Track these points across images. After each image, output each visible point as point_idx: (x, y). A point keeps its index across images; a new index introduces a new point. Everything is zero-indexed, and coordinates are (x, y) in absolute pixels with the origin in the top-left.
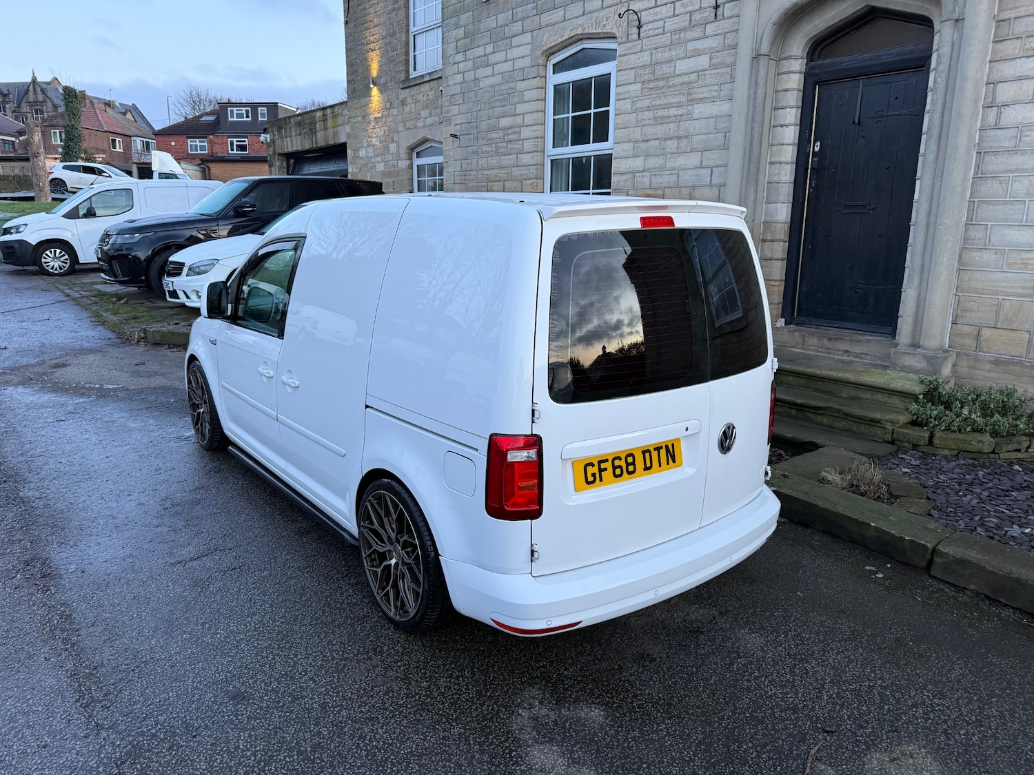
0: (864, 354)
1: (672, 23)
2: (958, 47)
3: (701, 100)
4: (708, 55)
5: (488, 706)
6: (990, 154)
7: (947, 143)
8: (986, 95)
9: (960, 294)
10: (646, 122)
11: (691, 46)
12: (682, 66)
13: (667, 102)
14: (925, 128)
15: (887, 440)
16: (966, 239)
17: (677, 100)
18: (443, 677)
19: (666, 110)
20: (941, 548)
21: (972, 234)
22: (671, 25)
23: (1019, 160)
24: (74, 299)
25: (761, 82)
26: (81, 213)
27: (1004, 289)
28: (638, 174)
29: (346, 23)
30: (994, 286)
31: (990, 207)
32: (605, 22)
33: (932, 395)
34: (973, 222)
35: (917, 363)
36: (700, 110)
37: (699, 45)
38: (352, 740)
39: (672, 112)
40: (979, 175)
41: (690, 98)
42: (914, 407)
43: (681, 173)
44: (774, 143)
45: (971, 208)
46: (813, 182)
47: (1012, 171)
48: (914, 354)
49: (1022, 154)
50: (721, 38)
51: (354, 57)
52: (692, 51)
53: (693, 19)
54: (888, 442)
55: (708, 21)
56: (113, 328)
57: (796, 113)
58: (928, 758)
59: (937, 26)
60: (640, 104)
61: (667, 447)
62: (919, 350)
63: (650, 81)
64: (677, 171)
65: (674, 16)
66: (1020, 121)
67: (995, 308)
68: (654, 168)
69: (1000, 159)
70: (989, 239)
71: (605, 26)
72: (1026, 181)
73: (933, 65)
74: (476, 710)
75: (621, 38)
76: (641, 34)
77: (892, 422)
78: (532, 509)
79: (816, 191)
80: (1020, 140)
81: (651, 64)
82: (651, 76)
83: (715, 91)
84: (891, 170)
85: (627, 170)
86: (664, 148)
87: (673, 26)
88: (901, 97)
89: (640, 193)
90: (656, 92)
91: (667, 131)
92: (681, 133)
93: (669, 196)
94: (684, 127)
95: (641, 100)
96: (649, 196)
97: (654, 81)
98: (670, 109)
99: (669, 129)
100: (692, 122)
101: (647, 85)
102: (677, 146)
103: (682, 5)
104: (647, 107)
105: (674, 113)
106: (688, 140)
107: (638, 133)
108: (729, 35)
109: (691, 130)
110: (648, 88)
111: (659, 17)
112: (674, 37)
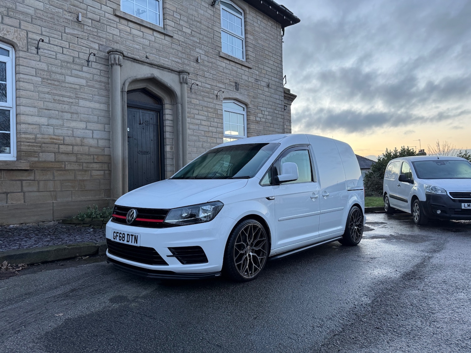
1: (62, 56)
3: (83, 99)
4: (86, 80)
10: (48, 100)
11: (74, 72)
12: (69, 79)
13: (62, 94)
17: (69, 94)
28: (44, 126)
36: (82, 103)
37: (80, 73)
39: (65, 99)
41: (77, 96)
43: (75, 130)
46: (129, 142)
50: (91, 75)
52: (76, 75)
53: (75, 60)
55: (84, 65)
60: (40, 89)
63: (48, 79)
64: (73, 129)
65: (63, 54)
68: (56, 125)
76: (39, 53)
79: (129, 145)
81: (48, 71)
82: (49, 77)
83: (90, 97)
84: (153, 141)
85: (34, 123)
86: (62, 116)
87: (63, 58)
88: (152, 119)
89: (46, 136)
90: (53, 86)
91: (63, 108)
92: (73, 111)
93: (68, 140)
94: (73, 109)
95: (42, 87)
96: (54, 139)
97: (51, 80)
98: (64, 98)
99: (65, 107)
100: (79, 107)
101: (46, 81)
102: (71, 117)
103: (68, 51)
104: (46, 92)
105: (67, 100)
106: (78, 115)
107: (41, 104)
108: (95, 76)
109: (79, 111)
110: (47, 82)
111: (52, 49)
112: (63, 64)
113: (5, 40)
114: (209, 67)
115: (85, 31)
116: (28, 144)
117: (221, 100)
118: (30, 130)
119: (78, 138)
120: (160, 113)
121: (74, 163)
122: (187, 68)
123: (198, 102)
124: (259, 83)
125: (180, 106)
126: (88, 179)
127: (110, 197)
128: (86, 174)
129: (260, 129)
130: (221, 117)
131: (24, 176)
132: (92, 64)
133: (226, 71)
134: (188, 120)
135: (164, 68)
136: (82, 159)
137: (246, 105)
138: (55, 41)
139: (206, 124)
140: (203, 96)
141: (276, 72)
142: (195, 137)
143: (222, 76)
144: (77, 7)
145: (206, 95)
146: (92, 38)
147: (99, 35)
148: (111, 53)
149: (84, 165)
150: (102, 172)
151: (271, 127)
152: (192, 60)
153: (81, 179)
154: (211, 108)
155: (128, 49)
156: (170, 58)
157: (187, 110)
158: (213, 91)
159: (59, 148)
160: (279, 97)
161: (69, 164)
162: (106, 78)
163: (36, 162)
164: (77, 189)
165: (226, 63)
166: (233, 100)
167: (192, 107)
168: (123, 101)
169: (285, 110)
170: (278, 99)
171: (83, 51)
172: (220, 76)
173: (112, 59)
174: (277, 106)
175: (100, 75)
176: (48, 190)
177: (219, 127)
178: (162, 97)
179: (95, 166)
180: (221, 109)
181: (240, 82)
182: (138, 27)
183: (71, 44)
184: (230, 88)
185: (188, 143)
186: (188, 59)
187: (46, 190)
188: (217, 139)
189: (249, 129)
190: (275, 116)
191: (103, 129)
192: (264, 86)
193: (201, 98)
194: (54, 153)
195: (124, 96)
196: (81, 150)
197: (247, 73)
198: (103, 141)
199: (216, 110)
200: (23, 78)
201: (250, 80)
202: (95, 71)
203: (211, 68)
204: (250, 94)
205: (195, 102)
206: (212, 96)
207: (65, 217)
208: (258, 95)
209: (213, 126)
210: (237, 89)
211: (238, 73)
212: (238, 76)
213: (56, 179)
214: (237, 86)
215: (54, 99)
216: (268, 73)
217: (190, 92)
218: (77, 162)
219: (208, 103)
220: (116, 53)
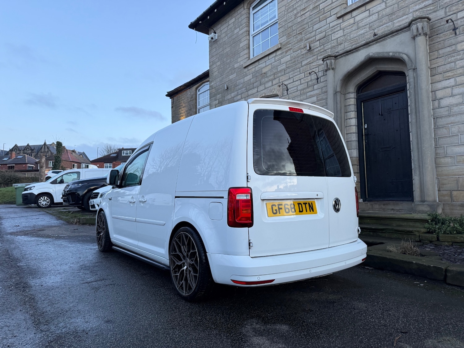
0: (400, 209)
2: (416, 78)
4: (316, 96)
5: (231, 325)
6: (439, 118)
7: (419, 115)
8: (432, 96)
9: (439, 177)
11: (309, 94)
14: (409, 112)
15: (417, 240)
16: (436, 154)
18: (208, 316)
20: (449, 268)
21: (438, 151)
22: (300, 88)
23: (452, 119)
24: (50, 213)
25: (338, 102)
26: (58, 182)
27: (458, 173)
29: (172, 107)
30: (454, 172)
31: (444, 139)
32: (273, 91)
33: (435, 219)
34: (438, 146)
35: (425, 208)
37: (312, 93)
38: (163, 335)
40: (436, 127)
42: (427, 225)
44: (347, 126)
45: (436, 140)
46: (366, 140)
47: (450, 124)
48: (423, 205)
49: (453, 116)
50: (320, 90)
51: (175, 119)
52: (309, 96)
53: (308, 84)
54: (418, 241)
55: (315, 84)
56: (65, 220)
57: (355, 114)
58: (457, 341)
59: (406, 74)
61: (309, 203)
62: (425, 203)
65: (301, 84)
66: (449, 104)
67: (456, 182)
69: (443, 119)
70: (446, 152)
71: (273, 92)
72: (456, 127)
73: (408, 88)
74: (225, 326)
75: (280, 95)
76: (288, 93)
77: (418, 231)
78: (248, 222)
79: (367, 144)
80: (450, 111)
84: (398, 131)
88: (397, 103)
103: (304, 80)
111: (295, 85)
112: (302, 92)
115: (315, 54)
132: (320, 79)
135: (385, 36)
138: (296, 78)
144: (310, 38)
146: (320, 56)
147: (326, 48)
155: (352, 42)
168: (336, 103)
182: (363, 9)
183: (306, 73)
195: (337, 98)
217: (454, 35)
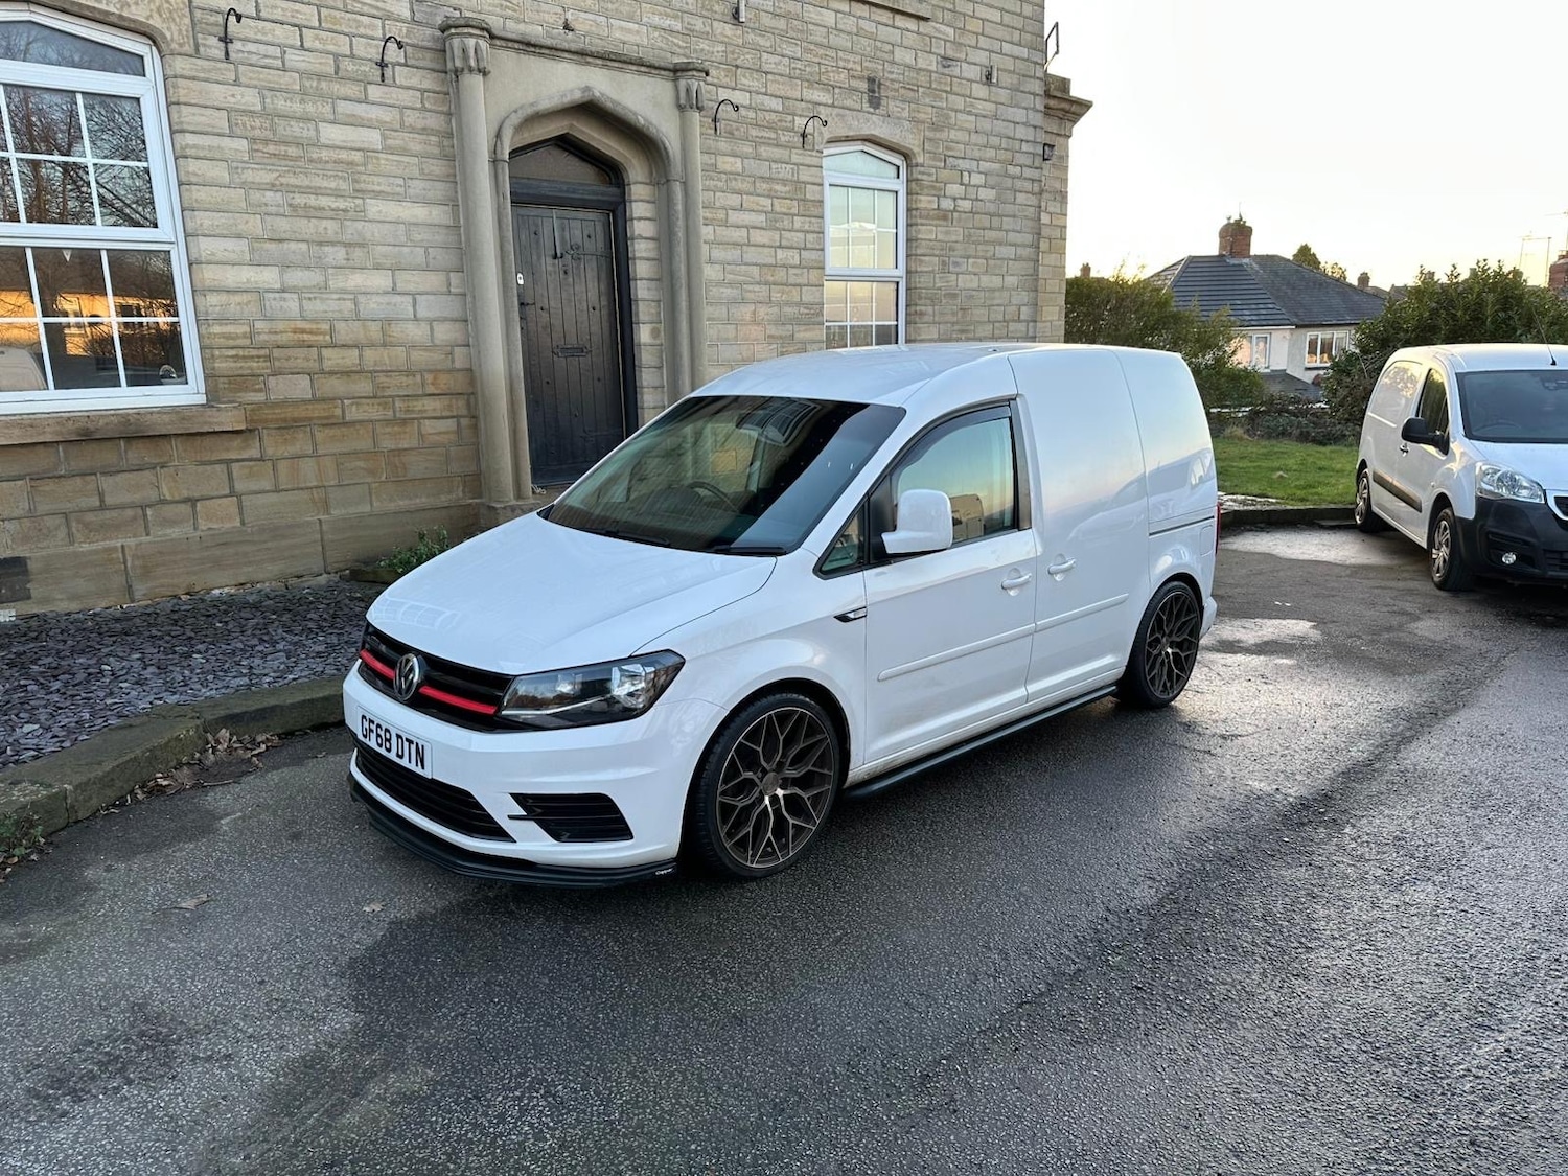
1: (302, 58)
2: (683, 207)
3: (377, 195)
4: (379, 130)
10: (273, 210)
12: (331, 133)
13: (313, 184)
14: (643, 274)
17: (333, 185)
19: (312, 197)
22: (298, 61)
28: (271, 295)
36: (375, 207)
39: (324, 201)
41: (358, 186)
43: (361, 299)
50: (396, 112)
52: (348, 115)
53: (340, 66)
55: (370, 79)
59: (635, 177)
60: (249, 176)
63: (266, 141)
64: (356, 295)
65: (303, 48)
68: (305, 287)
76: (233, 56)
79: (525, 332)
81: (265, 113)
82: (268, 134)
83: (398, 185)
84: (597, 311)
85: (244, 287)
86: (320, 258)
87: (303, 64)
88: (593, 238)
89: (281, 326)
90: (283, 163)
91: (321, 230)
92: (349, 237)
93: (344, 332)
94: (353, 229)
95: (252, 169)
96: (303, 331)
97: (276, 143)
98: (320, 197)
99: (326, 228)
100: (366, 223)
101: (261, 147)
102: (346, 257)
104: (267, 184)
105: (330, 203)
106: (366, 250)
107: (254, 225)
108: (408, 112)
109: (368, 236)
110: (264, 153)
111: (269, 38)
112: (308, 84)
113: (126, 24)
114: (776, 32)
116: (232, 352)
117: (817, 148)
118: (233, 310)
119: (373, 323)
120: (615, 213)
121: (368, 401)
122: (702, 46)
123: (737, 165)
124: (957, 71)
125: (678, 188)
126: (413, 446)
127: (480, 496)
128: (405, 433)
129: (954, 238)
130: (816, 212)
131: (233, 450)
132: (394, 74)
133: (835, 40)
134: (707, 232)
136: (389, 387)
137: (906, 156)
138: (277, 7)
139: (766, 241)
140: (757, 143)
141: (1018, 22)
142: (729, 290)
143: (823, 61)
145: (768, 135)
148: (453, 31)
149: (397, 404)
150: (451, 424)
151: (991, 229)
152: (717, 16)
153: (393, 447)
154: (784, 182)
155: (504, 3)
156: (645, 19)
157: (702, 197)
158: (790, 118)
159: (320, 358)
160: (1026, 115)
161: (352, 404)
162: (443, 117)
163: (259, 406)
164: (383, 478)
165: (837, 12)
166: (860, 142)
167: (720, 184)
168: (497, 193)
169: (1044, 159)
170: (1023, 124)
171: (362, 31)
172: (817, 60)
173: (457, 52)
174: (1017, 148)
175: (424, 109)
176: (303, 485)
177: (808, 245)
178: (622, 161)
179: (431, 405)
180: (818, 180)
181: (886, 74)
183: (324, 11)
184: (848, 103)
185: (707, 311)
186: (705, 13)
187: (296, 486)
188: (804, 289)
189: (914, 244)
190: (1010, 186)
191: (445, 289)
192: (971, 81)
193: (750, 150)
194: (309, 375)
195: (500, 177)
196: (386, 358)
197: (910, 39)
198: (448, 326)
199: (799, 185)
200: (195, 146)
201: (921, 64)
202: (407, 98)
203: (784, 35)
204: (922, 116)
205: (728, 168)
206: (787, 138)
207: (357, 561)
208: (948, 117)
209: (789, 244)
210: (875, 102)
211: (879, 44)
212: (879, 54)
213: (320, 452)
214: (873, 91)
215: (290, 205)
216: (988, 31)
217: (713, 131)
218: (375, 397)
219: (774, 166)
220: (466, 30)
